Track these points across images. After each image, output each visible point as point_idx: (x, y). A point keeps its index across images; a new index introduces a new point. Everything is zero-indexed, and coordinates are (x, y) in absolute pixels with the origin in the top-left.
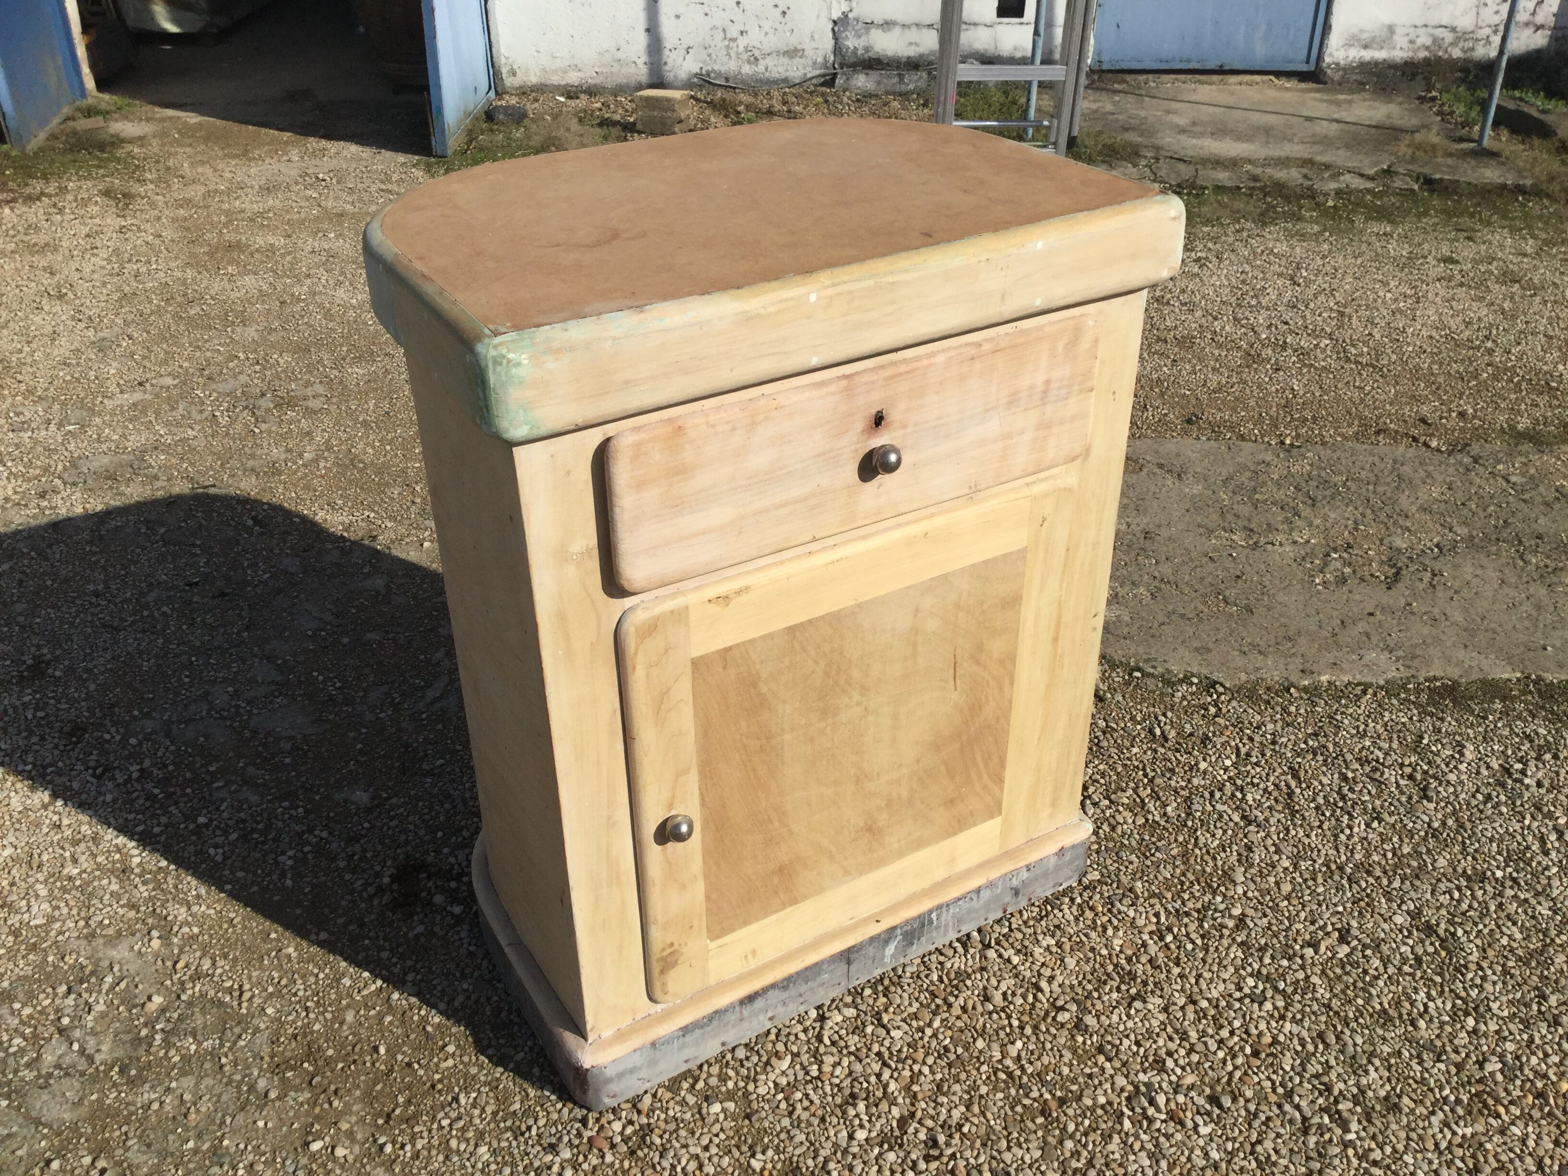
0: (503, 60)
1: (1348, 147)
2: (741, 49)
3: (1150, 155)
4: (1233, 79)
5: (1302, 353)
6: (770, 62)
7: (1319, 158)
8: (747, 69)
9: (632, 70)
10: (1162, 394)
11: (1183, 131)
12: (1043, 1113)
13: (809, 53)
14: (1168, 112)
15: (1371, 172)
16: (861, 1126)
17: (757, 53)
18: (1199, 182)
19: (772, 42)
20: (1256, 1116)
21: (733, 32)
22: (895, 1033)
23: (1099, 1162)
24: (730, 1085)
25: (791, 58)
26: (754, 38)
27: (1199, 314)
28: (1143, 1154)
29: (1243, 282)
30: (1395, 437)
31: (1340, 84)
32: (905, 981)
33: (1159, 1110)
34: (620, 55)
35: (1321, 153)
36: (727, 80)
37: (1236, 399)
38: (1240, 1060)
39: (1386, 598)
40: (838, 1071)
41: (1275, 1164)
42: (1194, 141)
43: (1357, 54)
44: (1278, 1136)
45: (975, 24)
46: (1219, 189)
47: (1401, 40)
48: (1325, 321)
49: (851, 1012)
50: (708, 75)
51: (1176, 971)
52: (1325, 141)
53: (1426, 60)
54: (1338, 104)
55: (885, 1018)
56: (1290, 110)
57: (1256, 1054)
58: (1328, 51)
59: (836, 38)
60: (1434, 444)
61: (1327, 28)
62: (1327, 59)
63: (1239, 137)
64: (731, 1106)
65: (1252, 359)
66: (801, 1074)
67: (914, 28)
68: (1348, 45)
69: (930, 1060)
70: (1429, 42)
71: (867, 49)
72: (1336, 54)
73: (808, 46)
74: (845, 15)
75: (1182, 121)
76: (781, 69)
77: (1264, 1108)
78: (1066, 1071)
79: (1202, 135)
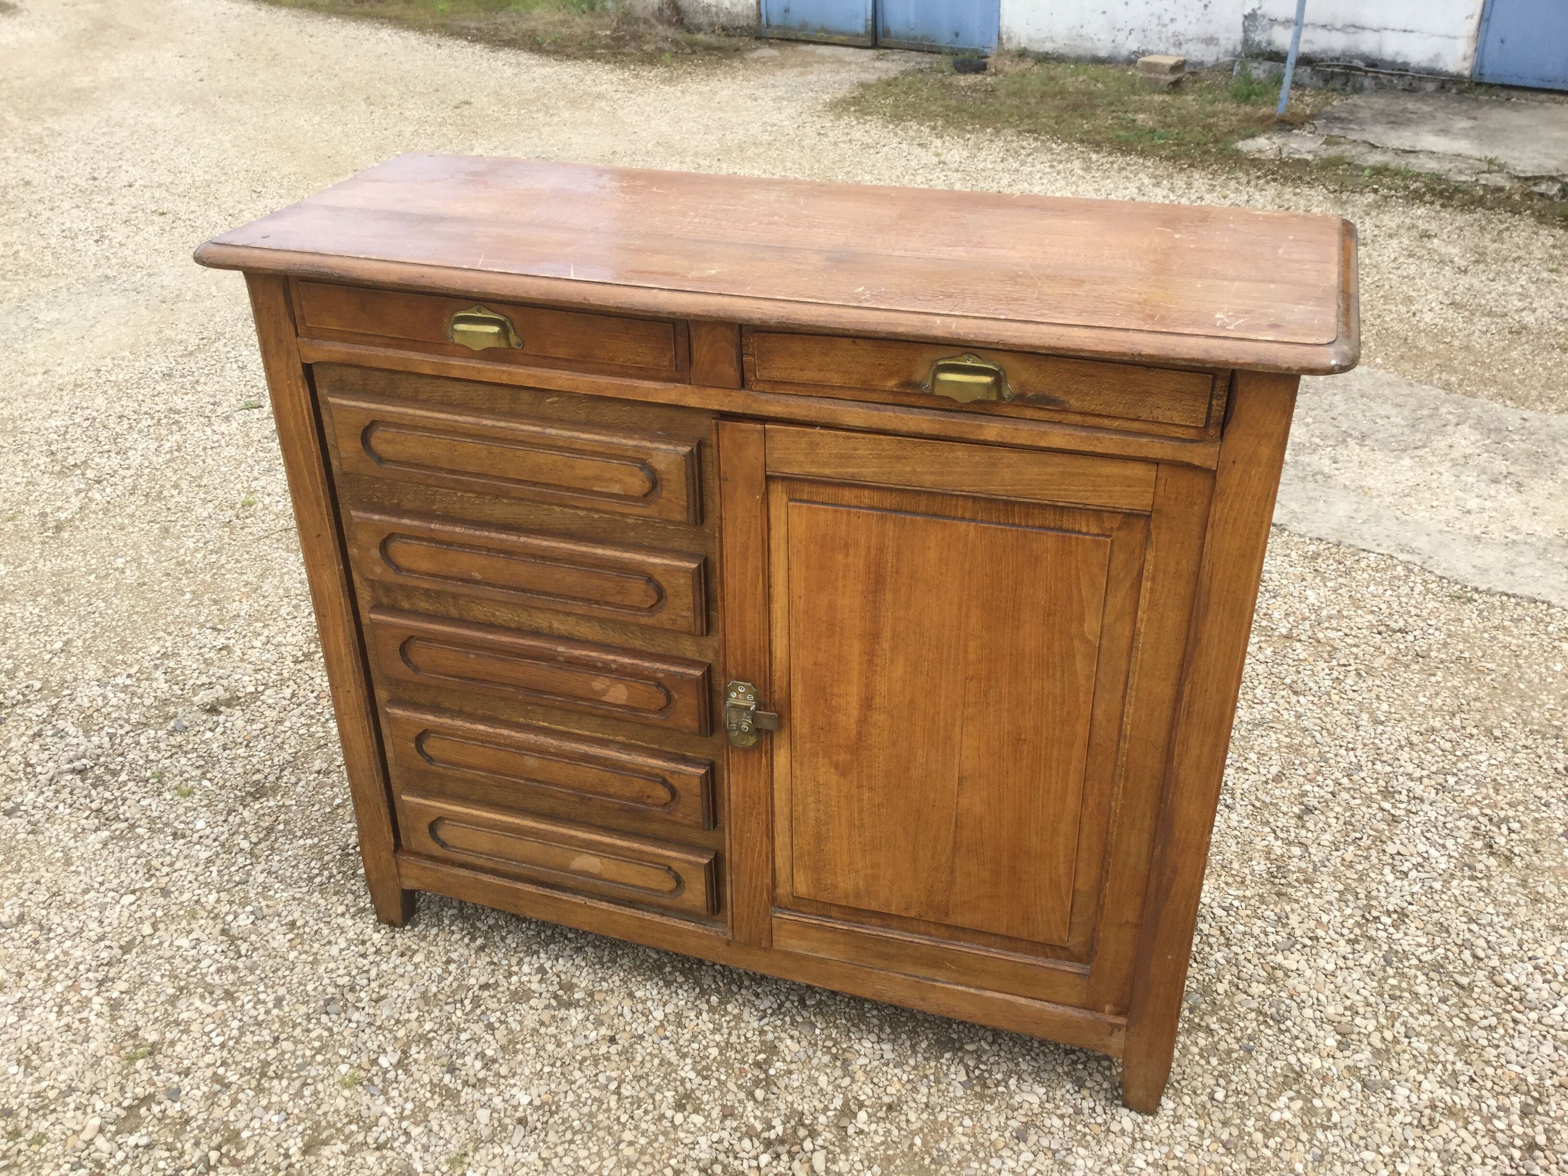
2: (1170, 34)
6: (1191, 46)
8: (1172, 51)
13: (1222, 42)
17: (1181, 38)
19: (1194, 30)
21: (1166, 19)
25: (1208, 45)
26: (1180, 26)
34: (1083, 32)
45: (1363, 28)
59: (1245, 32)
67: (1310, 27)
71: (1269, 43)
73: (1222, 37)
74: (1254, 12)
76: (1199, 54)
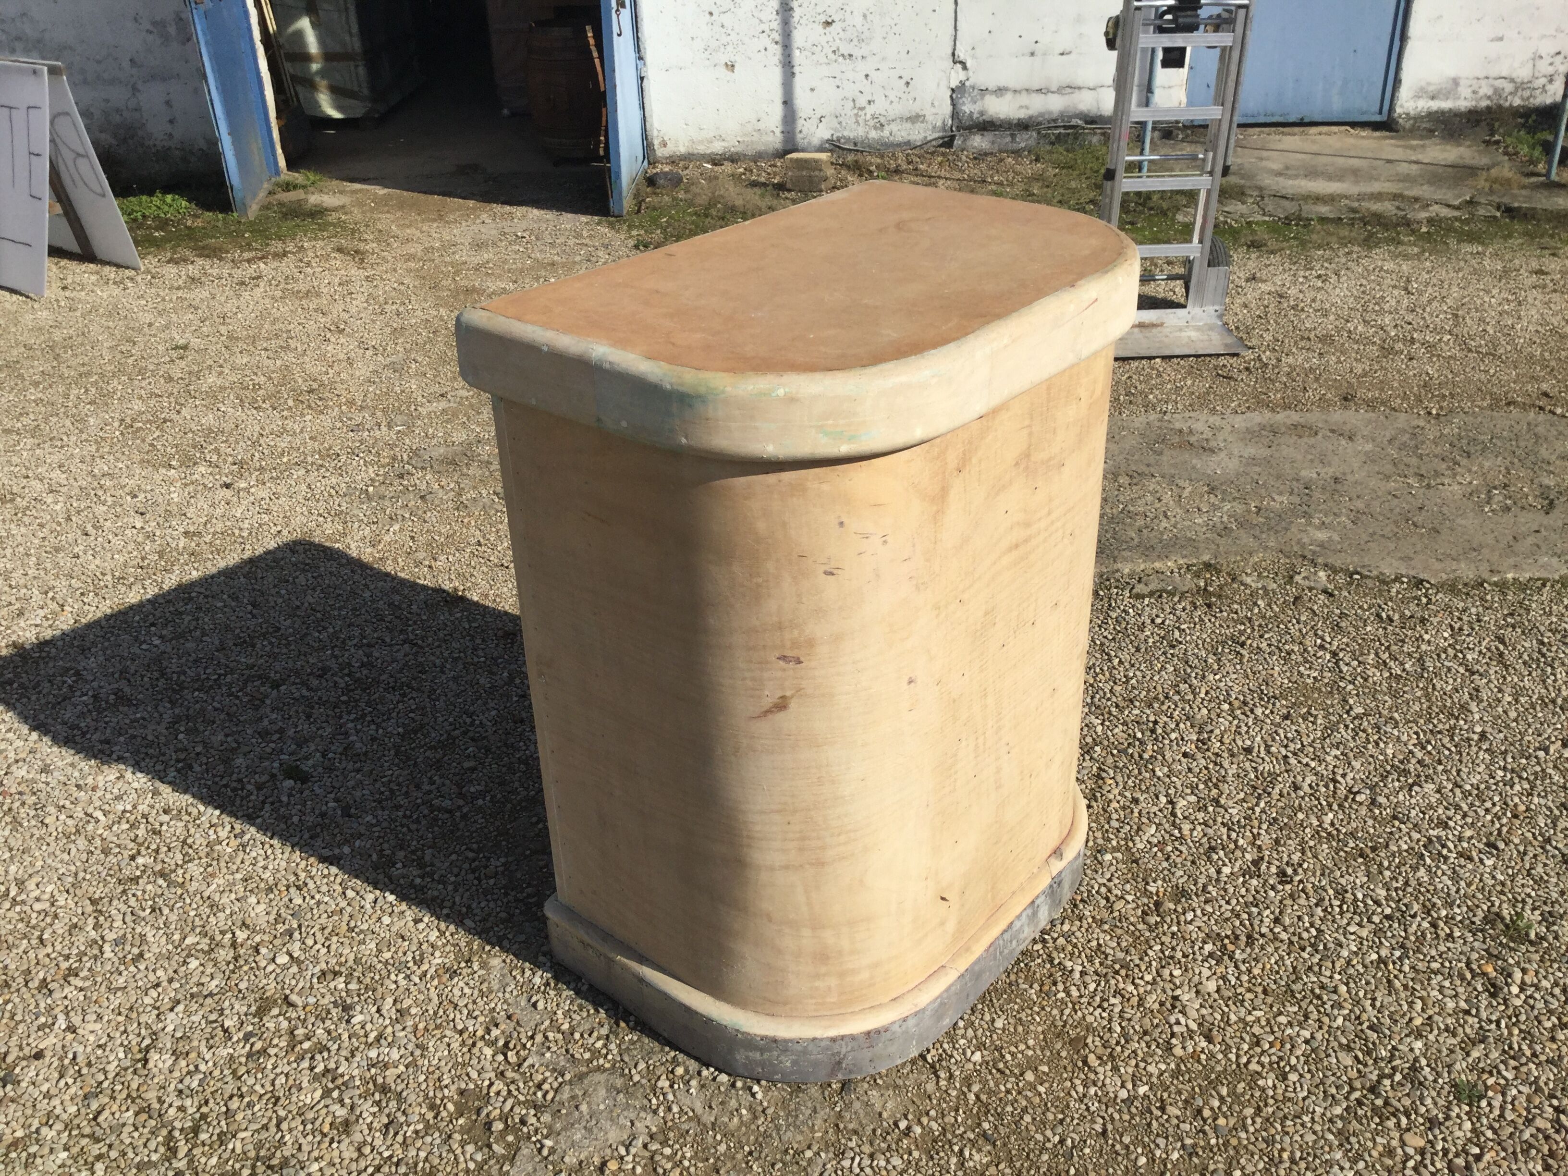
0: (655, 133)
1: (1430, 183)
2: (868, 117)
3: (1255, 194)
4: (1314, 130)
5: (1430, 347)
6: (894, 127)
7: (1406, 193)
8: (874, 134)
9: (770, 138)
10: (1317, 380)
11: (1279, 174)
12: (1361, 856)
13: (929, 118)
14: (1261, 159)
15: (1456, 203)
16: (1224, 865)
17: (882, 119)
18: (1304, 215)
19: (896, 110)
20: (1525, 854)
21: (862, 101)
22: (1234, 811)
23: (1413, 883)
24: (1114, 843)
25: (913, 123)
26: (880, 107)
27: (1332, 318)
28: (1445, 878)
29: (1364, 292)
30: (1524, 407)
31: (1411, 130)
32: (1230, 779)
33: (1450, 851)
34: (761, 126)
35: (1407, 189)
36: (855, 144)
37: (1382, 382)
38: (1504, 821)
39: (1547, 520)
40: (1195, 833)
41: (1547, 882)
42: (1291, 182)
43: (1425, 105)
44: (1545, 865)
45: (1079, 88)
46: (1323, 220)
47: (1465, 91)
48: (1443, 320)
49: (1193, 799)
50: (838, 140)
51: (1440, 768)
52: (1406, 179)
53: (1488, 108)
54: (1413, 148)
55: (1223, 802)
56: (1370, 155)
57: (1516, 816)
58: (1399, 103)
59: (954, 105)
60: (1559, 411)
61: (1397, 82)
62: (1399, 110)
63: (1330, 178)
64: (1119, 855)
65: (1387, 351)
66: (1167, 837)
67: (1024, 93)
68: (1417, 97)
69: (1265, 826)
70: (1490, 92)
71: (982, 113)
72: (1406, 105)
73: (928, 112)
74: (963, 84)
75: (1276, 166)
76: (904, 134)
77: (1530, 848)
78: (1372, 831)
79: (1296, 177)
